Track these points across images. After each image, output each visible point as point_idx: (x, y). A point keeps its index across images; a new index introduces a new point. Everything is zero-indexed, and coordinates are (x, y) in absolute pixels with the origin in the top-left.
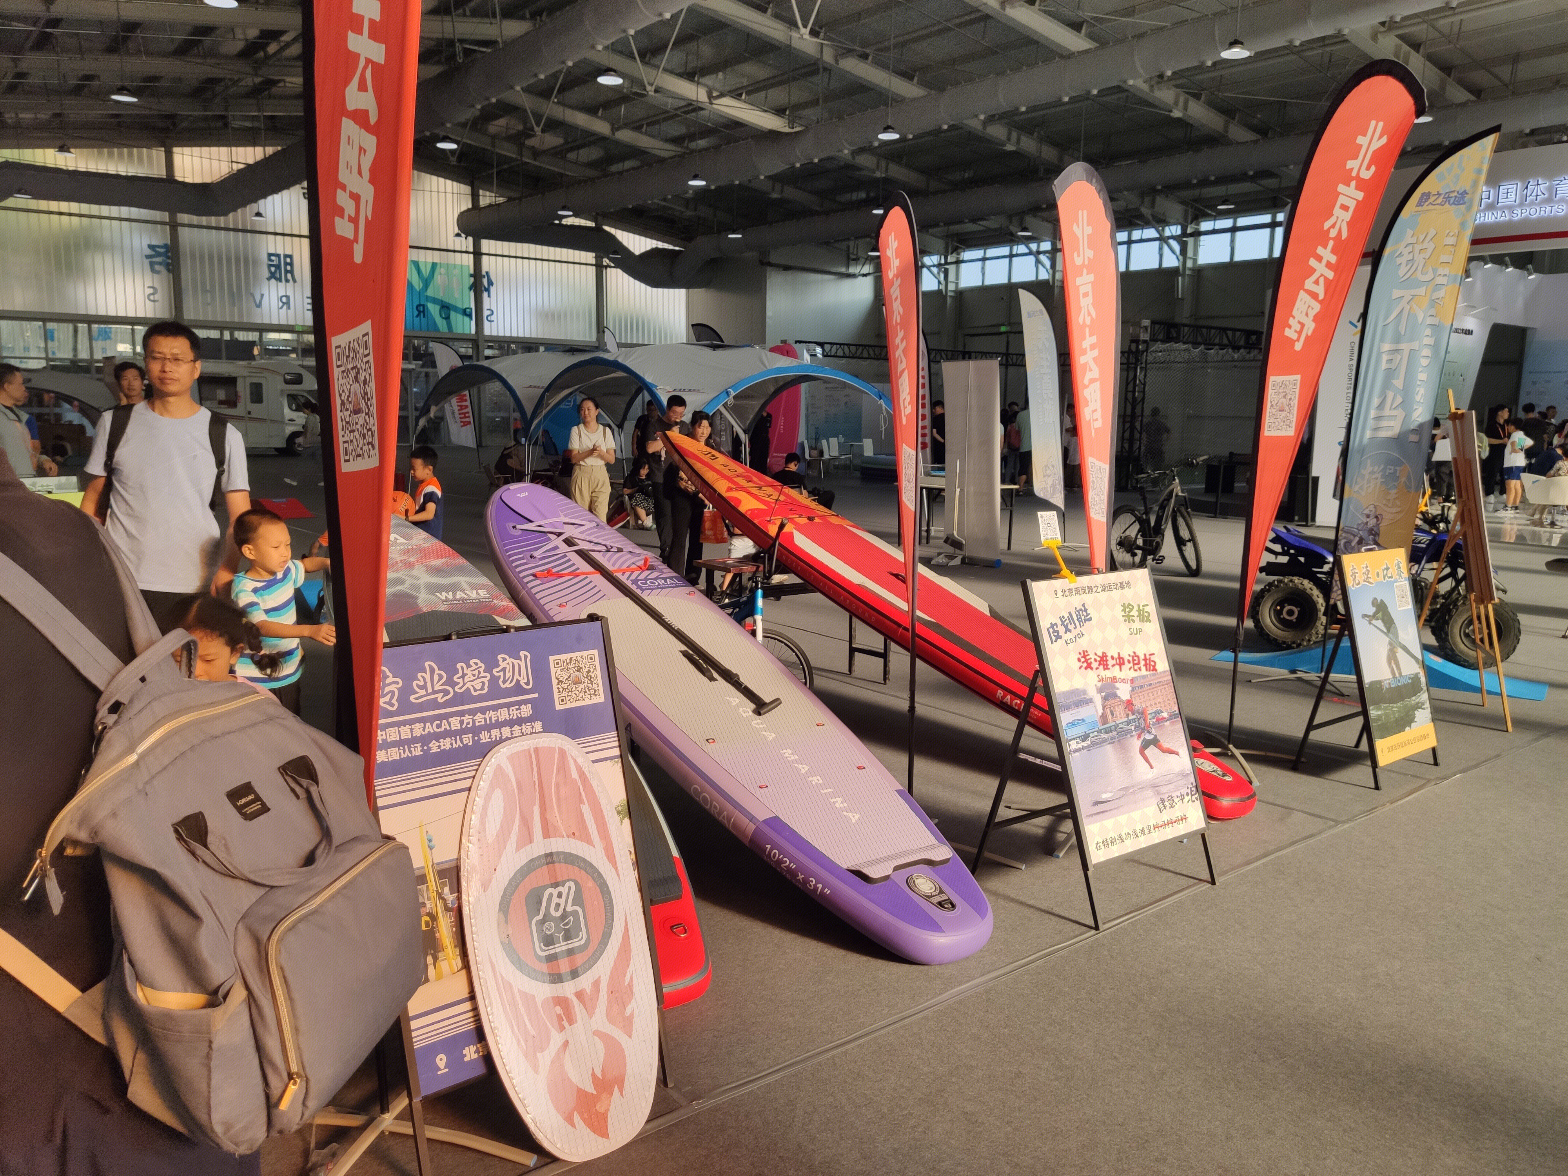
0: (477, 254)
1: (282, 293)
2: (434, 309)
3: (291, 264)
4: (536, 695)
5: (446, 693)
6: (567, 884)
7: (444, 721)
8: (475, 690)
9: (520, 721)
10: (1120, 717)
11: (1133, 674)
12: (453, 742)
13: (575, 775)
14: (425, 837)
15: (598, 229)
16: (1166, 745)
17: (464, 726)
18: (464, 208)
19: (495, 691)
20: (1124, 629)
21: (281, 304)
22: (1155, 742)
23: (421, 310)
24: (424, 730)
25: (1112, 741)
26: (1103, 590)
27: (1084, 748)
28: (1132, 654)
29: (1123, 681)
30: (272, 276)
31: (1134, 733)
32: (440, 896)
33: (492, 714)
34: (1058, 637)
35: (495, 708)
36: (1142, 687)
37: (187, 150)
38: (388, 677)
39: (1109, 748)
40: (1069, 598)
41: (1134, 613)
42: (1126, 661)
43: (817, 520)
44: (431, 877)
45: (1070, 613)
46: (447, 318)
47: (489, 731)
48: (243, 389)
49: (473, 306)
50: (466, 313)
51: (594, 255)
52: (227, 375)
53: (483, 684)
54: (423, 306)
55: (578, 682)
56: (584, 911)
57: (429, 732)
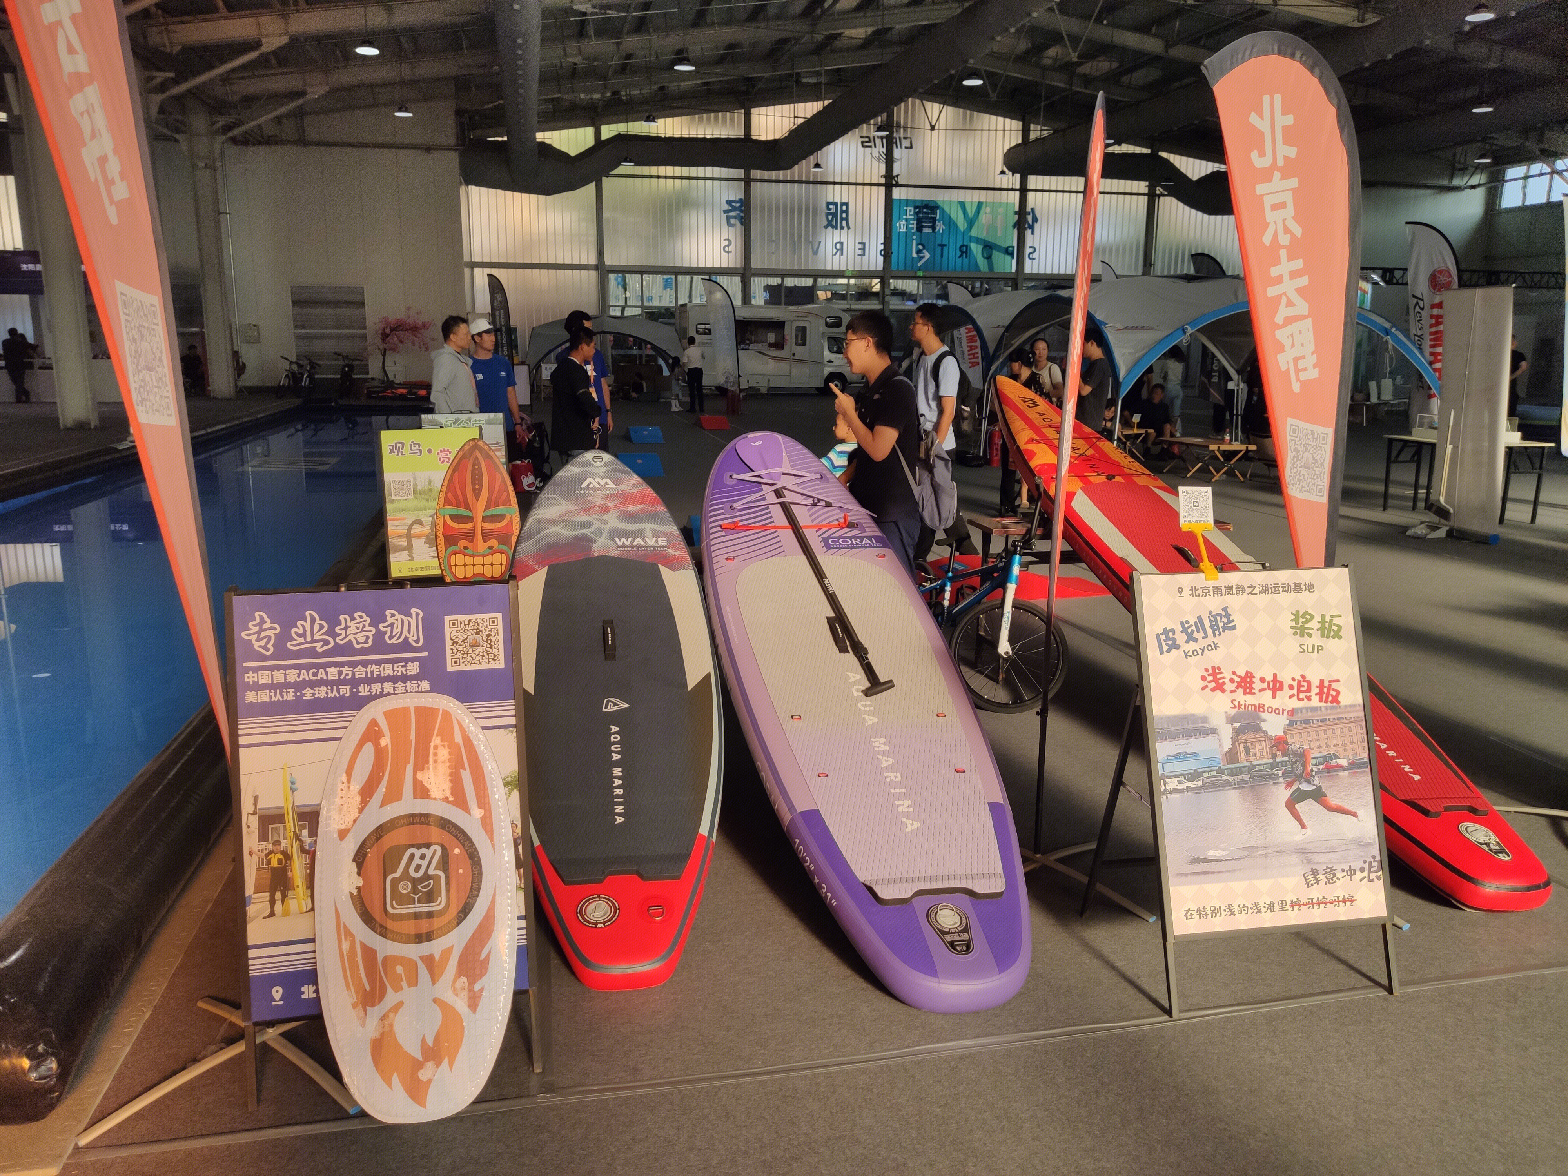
0: (1024, 191)
1: (836, 240)
2: (976, 249)
3: (847, 212)
4: (426, 654)
5: (326, 643)
6: (433, 848)
7: (321, 670)
8: (358, 643)
9: (405, 678)
10: (1261, 756)
11: (1295, 703)
12: (329, 691)
13: (458, 738)
14: (288, 779)
15: (1154, 156)
16: (1333, 801)
17: (342, 677)
18: (1013, 144)
19: (379, 645)
20: (1291, 645)
21: (835, 251)
22: (1318, 796)
23: (964, 251)
24: (299, 677)
25: (1239, 786)
26: (1262, 592)
27: (1189, 789)
28: (1298, 678)
29: (1276, 711)
30: (829, 224)
31: (1281, 780)
32: (298, 838)
33: (374, 668)
34: (1174, 646)
35: (378, 663)
36: (1307, 722)
37: (763, 110)
38: (266, 622)
39: (1232, 796)
40: (1202, 599)
41: (1314, 624)
42: (1286, 687)
43: (1118, 479)
44: (290, 818)
45: (1199, 618)
46: (989, 258)
47: (369, 685)
48: (790, 333)
49: (1015, 244)
50: (1008, 252)
51: (1147, 183)
52: (775, 320)
53: (367, 637)
54: (967, 246)
55: (475, 645)
56: (447, 877)
57: (304, 679)
